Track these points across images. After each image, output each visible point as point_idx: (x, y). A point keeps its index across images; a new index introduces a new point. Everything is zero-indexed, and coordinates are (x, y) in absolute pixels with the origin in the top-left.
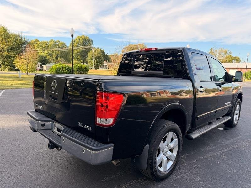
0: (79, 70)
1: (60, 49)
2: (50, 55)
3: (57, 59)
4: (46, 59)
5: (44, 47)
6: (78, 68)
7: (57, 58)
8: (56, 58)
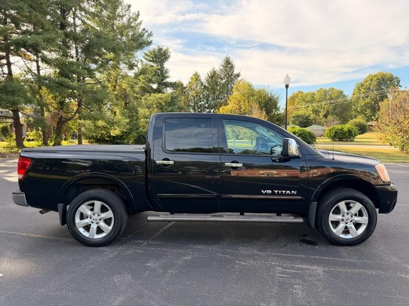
0: (338, 135)
1: (332, 101)
2: (316, 112)
3: (326, 118)
4: (309, 120)
5: (308, 101)
6: (336, 132)
7: (326, 116)
8: (324, 116)
